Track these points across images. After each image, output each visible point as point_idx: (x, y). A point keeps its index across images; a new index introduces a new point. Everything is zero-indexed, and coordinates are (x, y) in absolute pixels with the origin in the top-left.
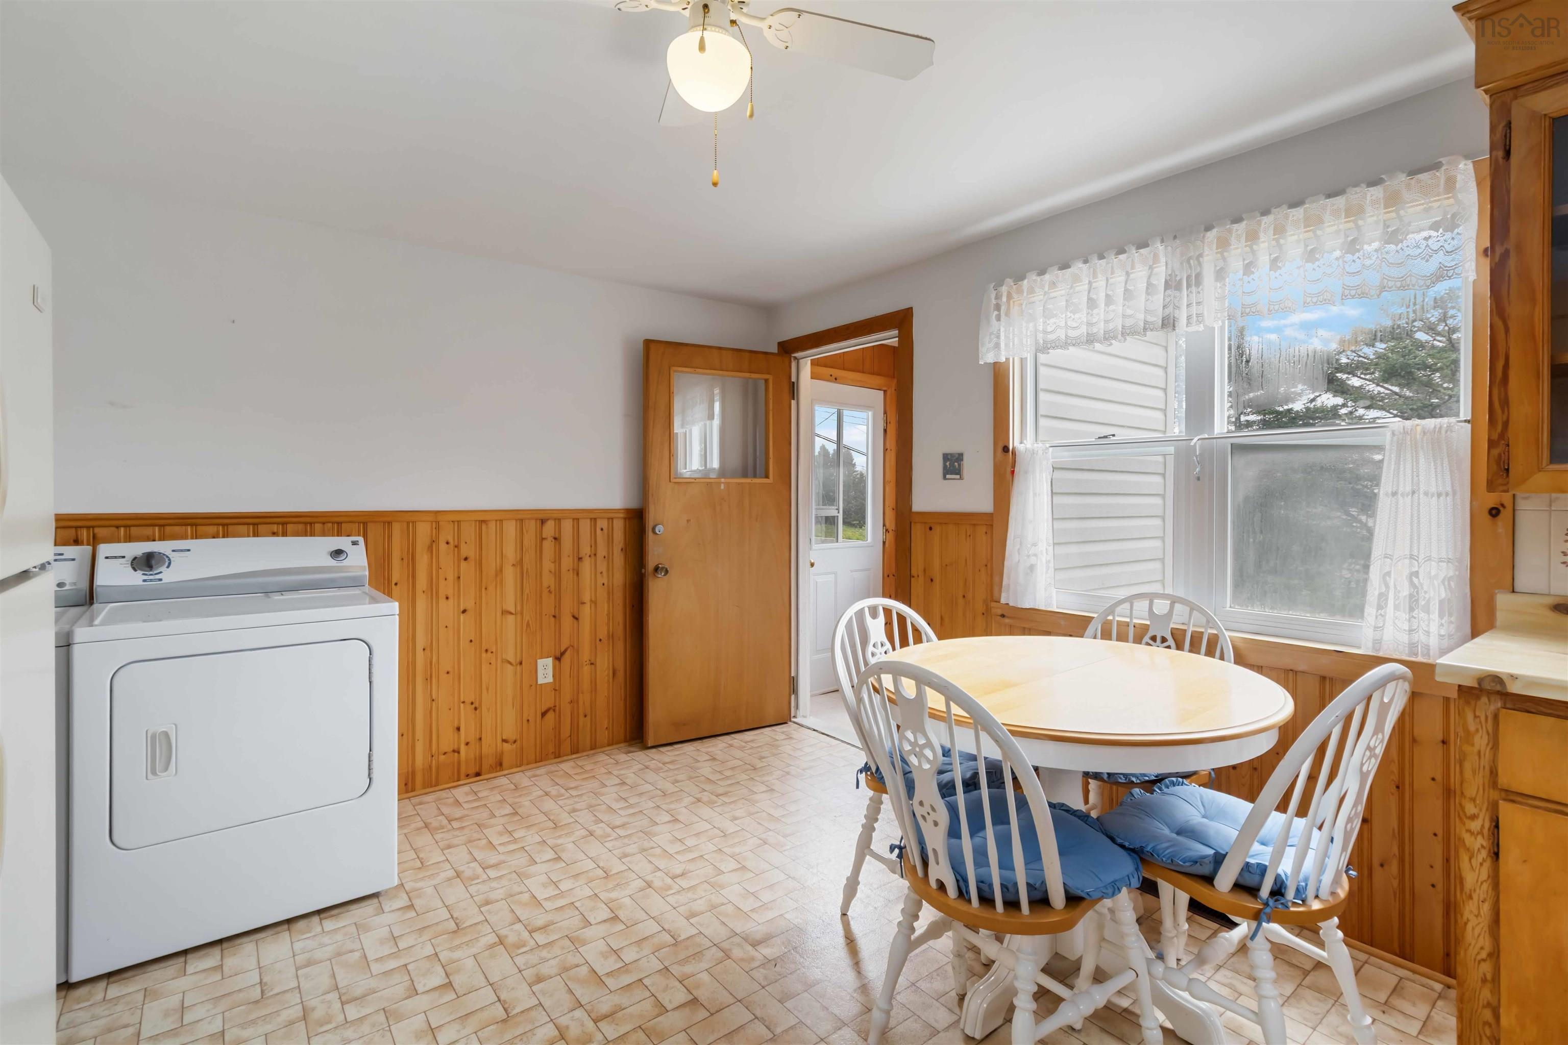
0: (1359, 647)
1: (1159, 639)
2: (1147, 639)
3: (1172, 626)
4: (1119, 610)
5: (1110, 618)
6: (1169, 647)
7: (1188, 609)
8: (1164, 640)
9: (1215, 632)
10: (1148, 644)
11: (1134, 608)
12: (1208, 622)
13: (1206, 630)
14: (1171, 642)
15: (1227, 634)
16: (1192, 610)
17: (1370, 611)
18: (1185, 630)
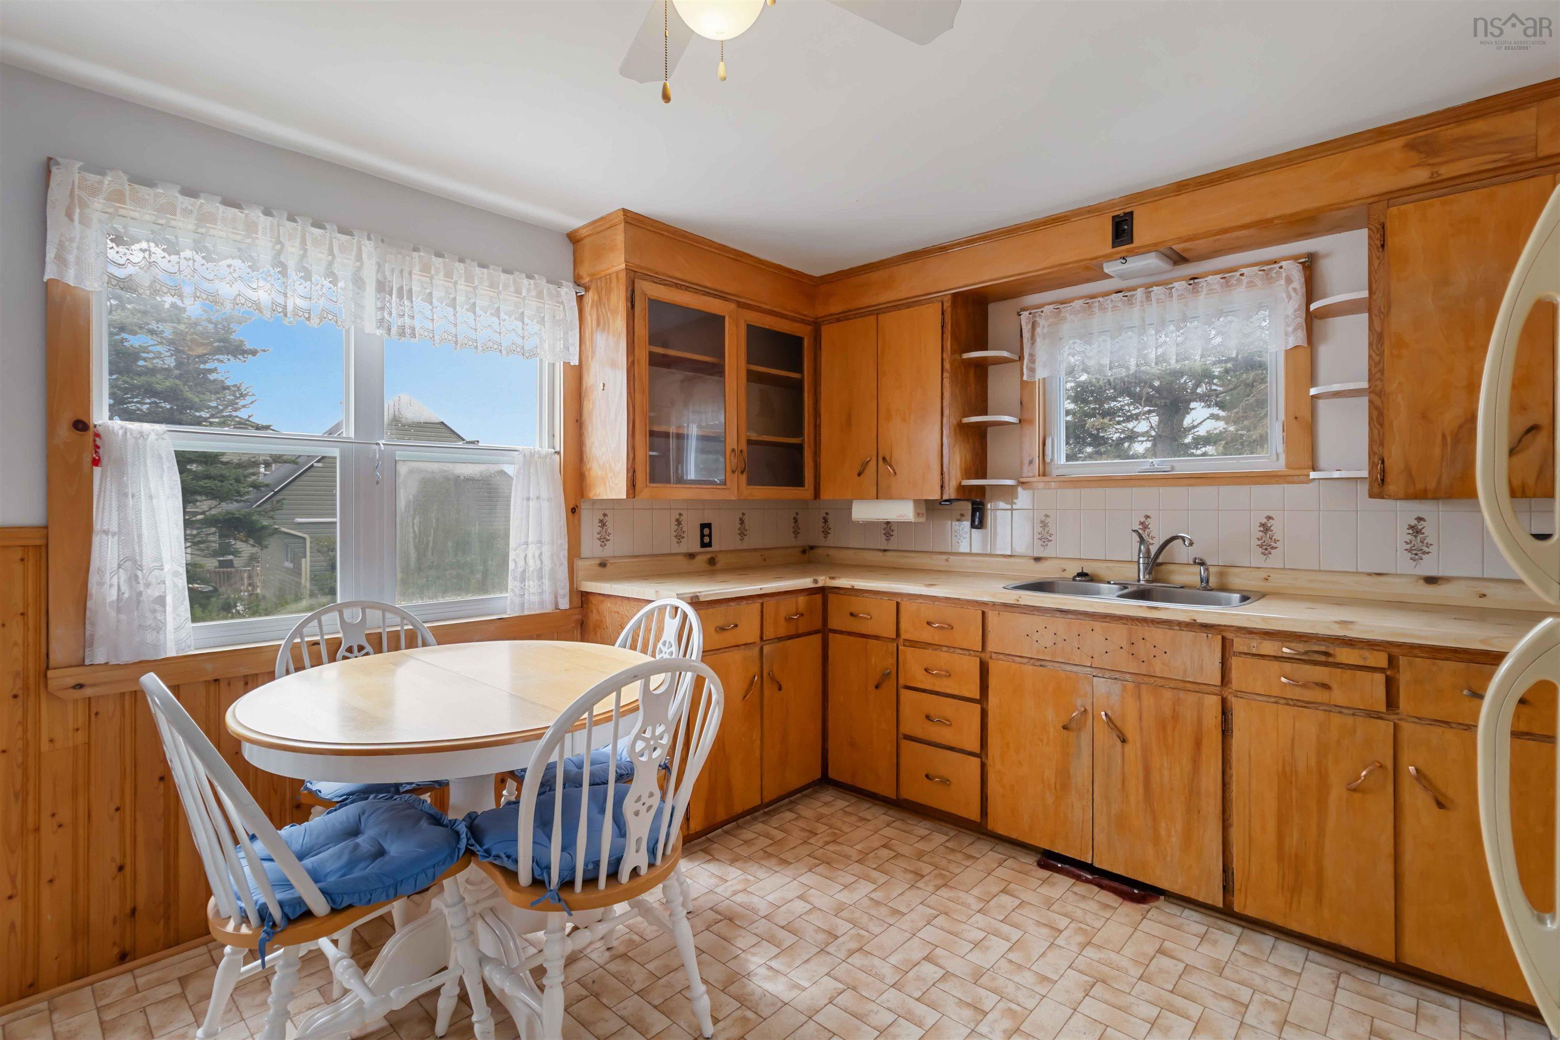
0: (505, 613)
1: (355, 649)
2: (342, 652)
3: (367, 632)
4: (305, 630)
5: (298, 640)
6: (367, 654)
7: (381, 612)
8: (361, 648)
9: (411, 627)
10: (345, 658)
11: (323, 623)
12: (403, 618)
13: (402, 628)
14: (368, 648)
15: (426, 625)
16: (384, 611)
17: (511, 583)
18: (380, 633)
